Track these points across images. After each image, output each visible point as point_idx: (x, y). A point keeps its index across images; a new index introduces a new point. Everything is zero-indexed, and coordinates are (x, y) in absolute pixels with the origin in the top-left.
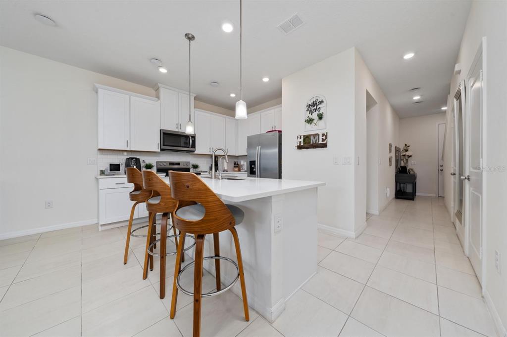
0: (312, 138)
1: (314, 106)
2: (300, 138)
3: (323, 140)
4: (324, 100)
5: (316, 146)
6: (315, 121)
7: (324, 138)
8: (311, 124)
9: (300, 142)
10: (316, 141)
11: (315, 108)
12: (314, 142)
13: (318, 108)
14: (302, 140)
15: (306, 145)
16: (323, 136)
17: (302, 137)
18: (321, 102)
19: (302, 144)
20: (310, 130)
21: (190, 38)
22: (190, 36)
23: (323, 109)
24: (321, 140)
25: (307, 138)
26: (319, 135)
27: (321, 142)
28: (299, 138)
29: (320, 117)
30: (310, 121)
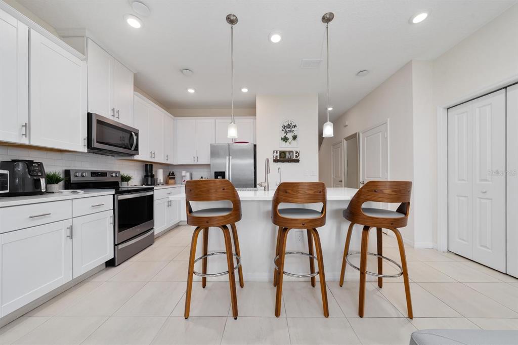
0: (287, 154)
1: (288, 128)
2: (277, 153)
3: (296, 156)
4: (297, 125)
5: (291, 161)
6: (289, 141)
7: (297, 154)
8: (286, 142)
9: (277, 156)
10: (291, 156)
11: (290, 129)
12: (289, 157)
13: (292, 130)
14: (278, 154)
15: (282, 159)
16: (296, 153)
17: (278, 152)
18: (295, 126)
19: (278, 158)
20: (285, 147)
21: (231, 20)
22: (232, 18)
23: (296, 131)
24: (295, 156)
25: (283, 153)
26: (293, 152)
27: (294, 158)
28: (275, 153)
29: (295, 138)
30: (285, 139)
